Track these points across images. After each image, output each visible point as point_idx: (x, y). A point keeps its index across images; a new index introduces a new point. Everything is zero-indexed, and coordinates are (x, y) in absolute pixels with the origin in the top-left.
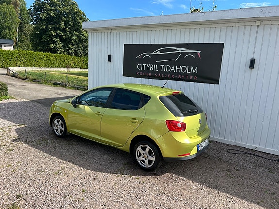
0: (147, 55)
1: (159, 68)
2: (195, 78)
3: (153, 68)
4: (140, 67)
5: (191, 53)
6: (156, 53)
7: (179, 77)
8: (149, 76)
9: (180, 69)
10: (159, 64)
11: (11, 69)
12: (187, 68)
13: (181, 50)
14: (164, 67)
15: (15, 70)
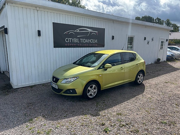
2: (97, 45)
4: (67, 40)
5: (94, 32)
6: (77, 31)
7: (90, 45)
8: (74, 46)
9: (90, 41)
10: (79, 38)
12: (93, 40)
13: (90, 30)
14: (82, 40)
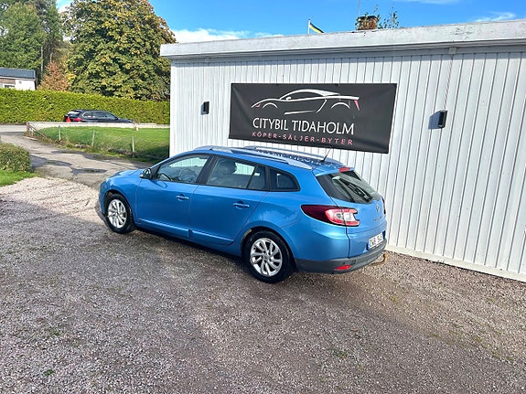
0: (269, 102)
1: (290, 125)
2: (350, 142)
3: (279, 124)
4: (257, 123)
5: (343, 100)
7: (323, 140)
8: (272, 138)
9: (325, 127)
10: (290, 118)
11: (32, 124)
12: (336, 127)
14: (297, 124)
15: (40, 126)
